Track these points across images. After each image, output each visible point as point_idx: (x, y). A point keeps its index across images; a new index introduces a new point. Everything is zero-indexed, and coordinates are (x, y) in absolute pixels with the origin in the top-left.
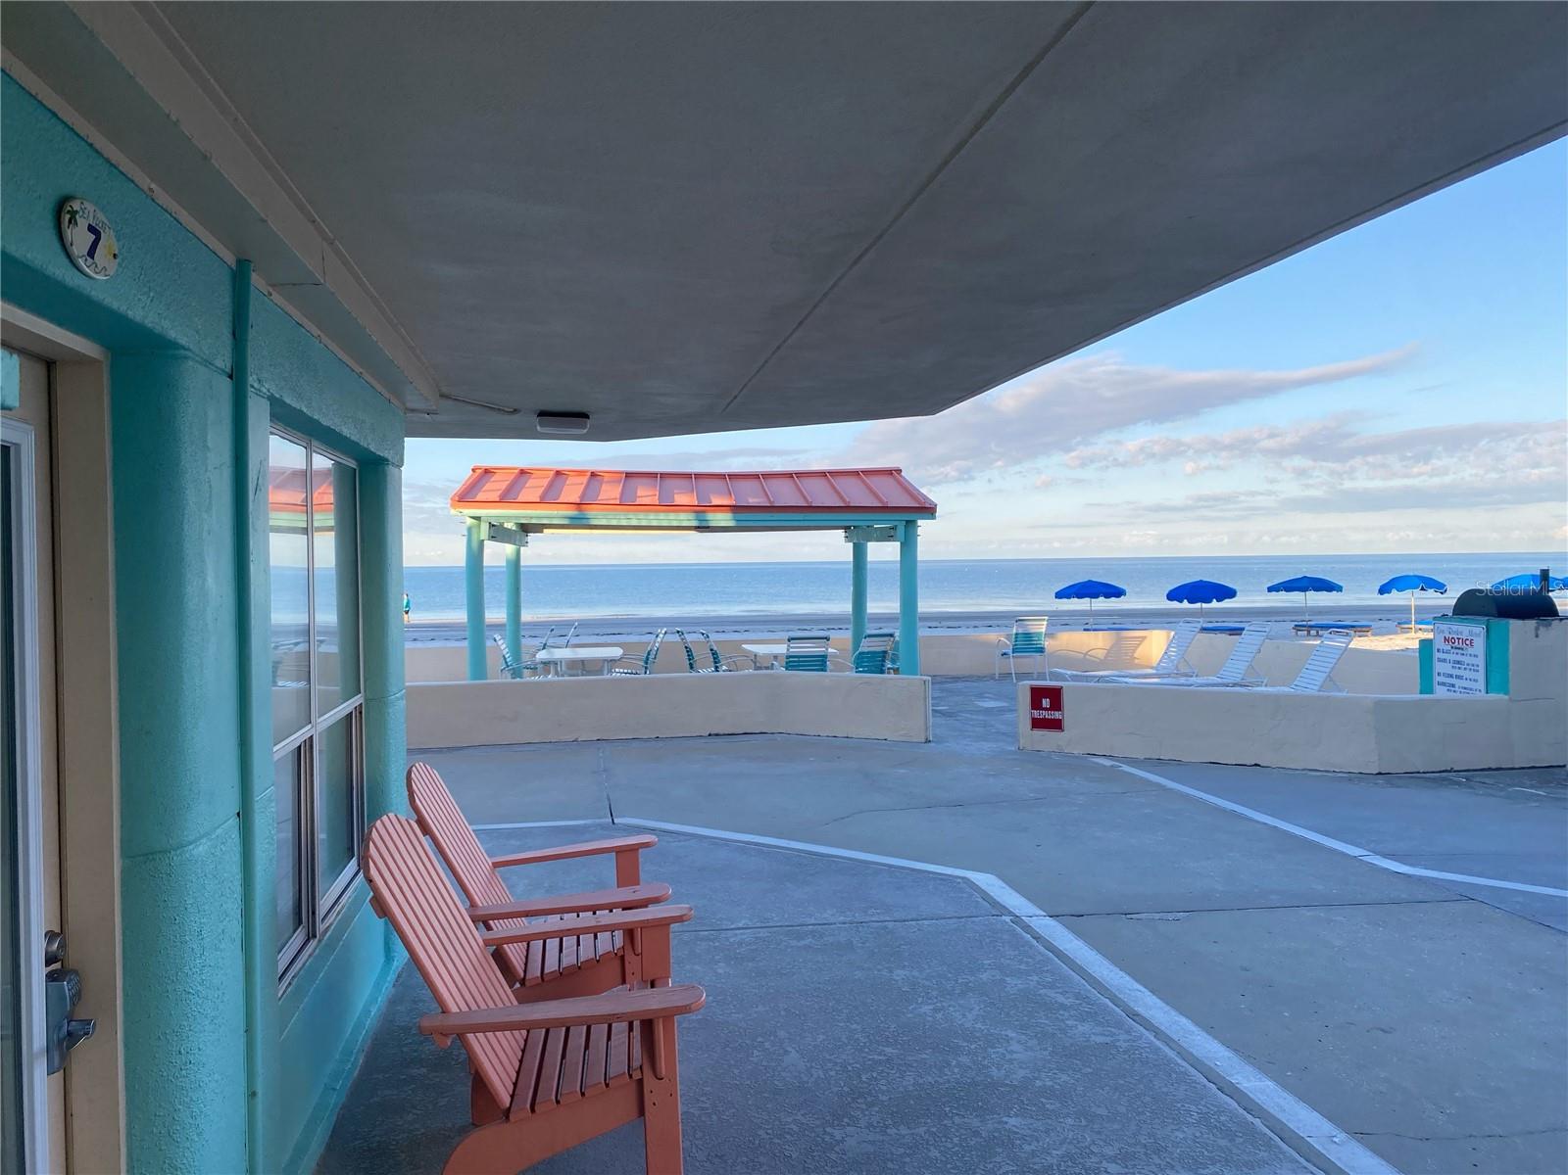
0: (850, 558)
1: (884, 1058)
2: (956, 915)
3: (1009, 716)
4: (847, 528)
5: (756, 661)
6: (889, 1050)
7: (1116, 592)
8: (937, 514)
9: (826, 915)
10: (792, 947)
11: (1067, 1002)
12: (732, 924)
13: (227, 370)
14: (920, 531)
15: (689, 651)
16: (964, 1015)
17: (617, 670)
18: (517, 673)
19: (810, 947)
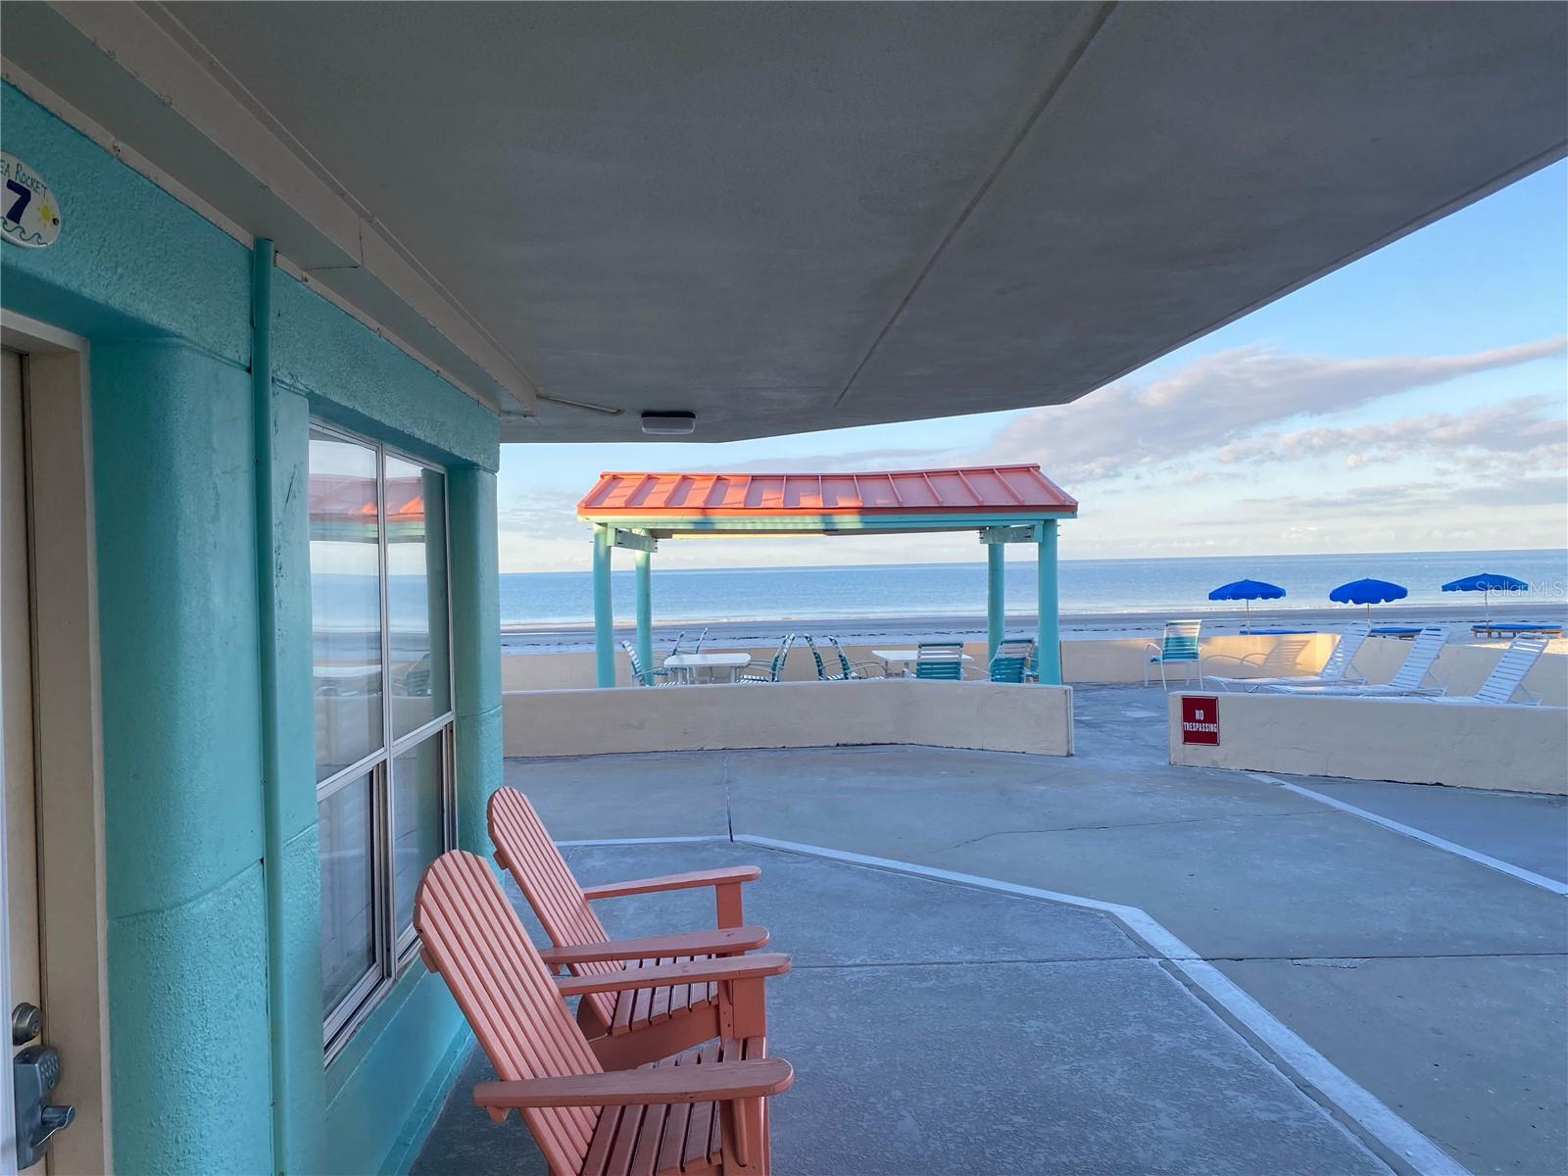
0: (986, 559)
1: (1011, 1129)
2: (1098, 955)
3: (1160, 727)
4: (982, 529)
5: (887, 670)
6: (1017, 1119)
7: (1275, 593)
8: (1078, 513)
9: (952, 953)
10: (913, 989)
11: (1224, 1066)
12: (850, 958)
13: (243, 361)
14: (1059, 531)
15: (817, 657)
16: (1105, 1080)
17: (745, 677)
18: (646, 679)
19: (933, 990)
